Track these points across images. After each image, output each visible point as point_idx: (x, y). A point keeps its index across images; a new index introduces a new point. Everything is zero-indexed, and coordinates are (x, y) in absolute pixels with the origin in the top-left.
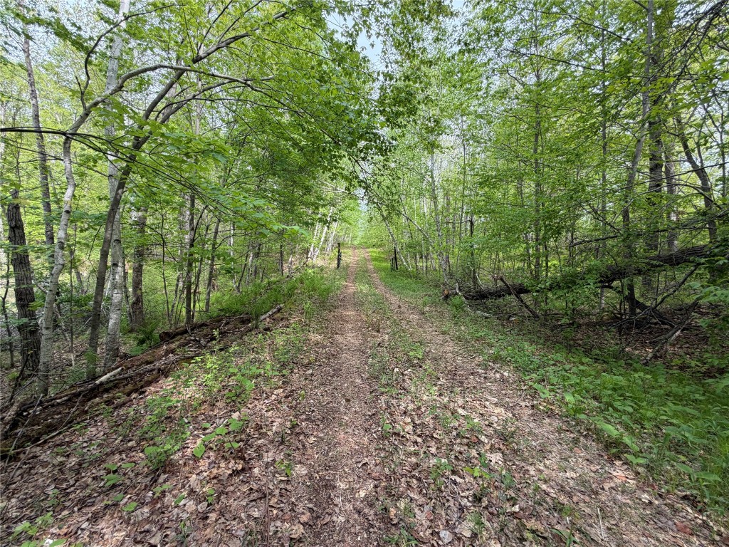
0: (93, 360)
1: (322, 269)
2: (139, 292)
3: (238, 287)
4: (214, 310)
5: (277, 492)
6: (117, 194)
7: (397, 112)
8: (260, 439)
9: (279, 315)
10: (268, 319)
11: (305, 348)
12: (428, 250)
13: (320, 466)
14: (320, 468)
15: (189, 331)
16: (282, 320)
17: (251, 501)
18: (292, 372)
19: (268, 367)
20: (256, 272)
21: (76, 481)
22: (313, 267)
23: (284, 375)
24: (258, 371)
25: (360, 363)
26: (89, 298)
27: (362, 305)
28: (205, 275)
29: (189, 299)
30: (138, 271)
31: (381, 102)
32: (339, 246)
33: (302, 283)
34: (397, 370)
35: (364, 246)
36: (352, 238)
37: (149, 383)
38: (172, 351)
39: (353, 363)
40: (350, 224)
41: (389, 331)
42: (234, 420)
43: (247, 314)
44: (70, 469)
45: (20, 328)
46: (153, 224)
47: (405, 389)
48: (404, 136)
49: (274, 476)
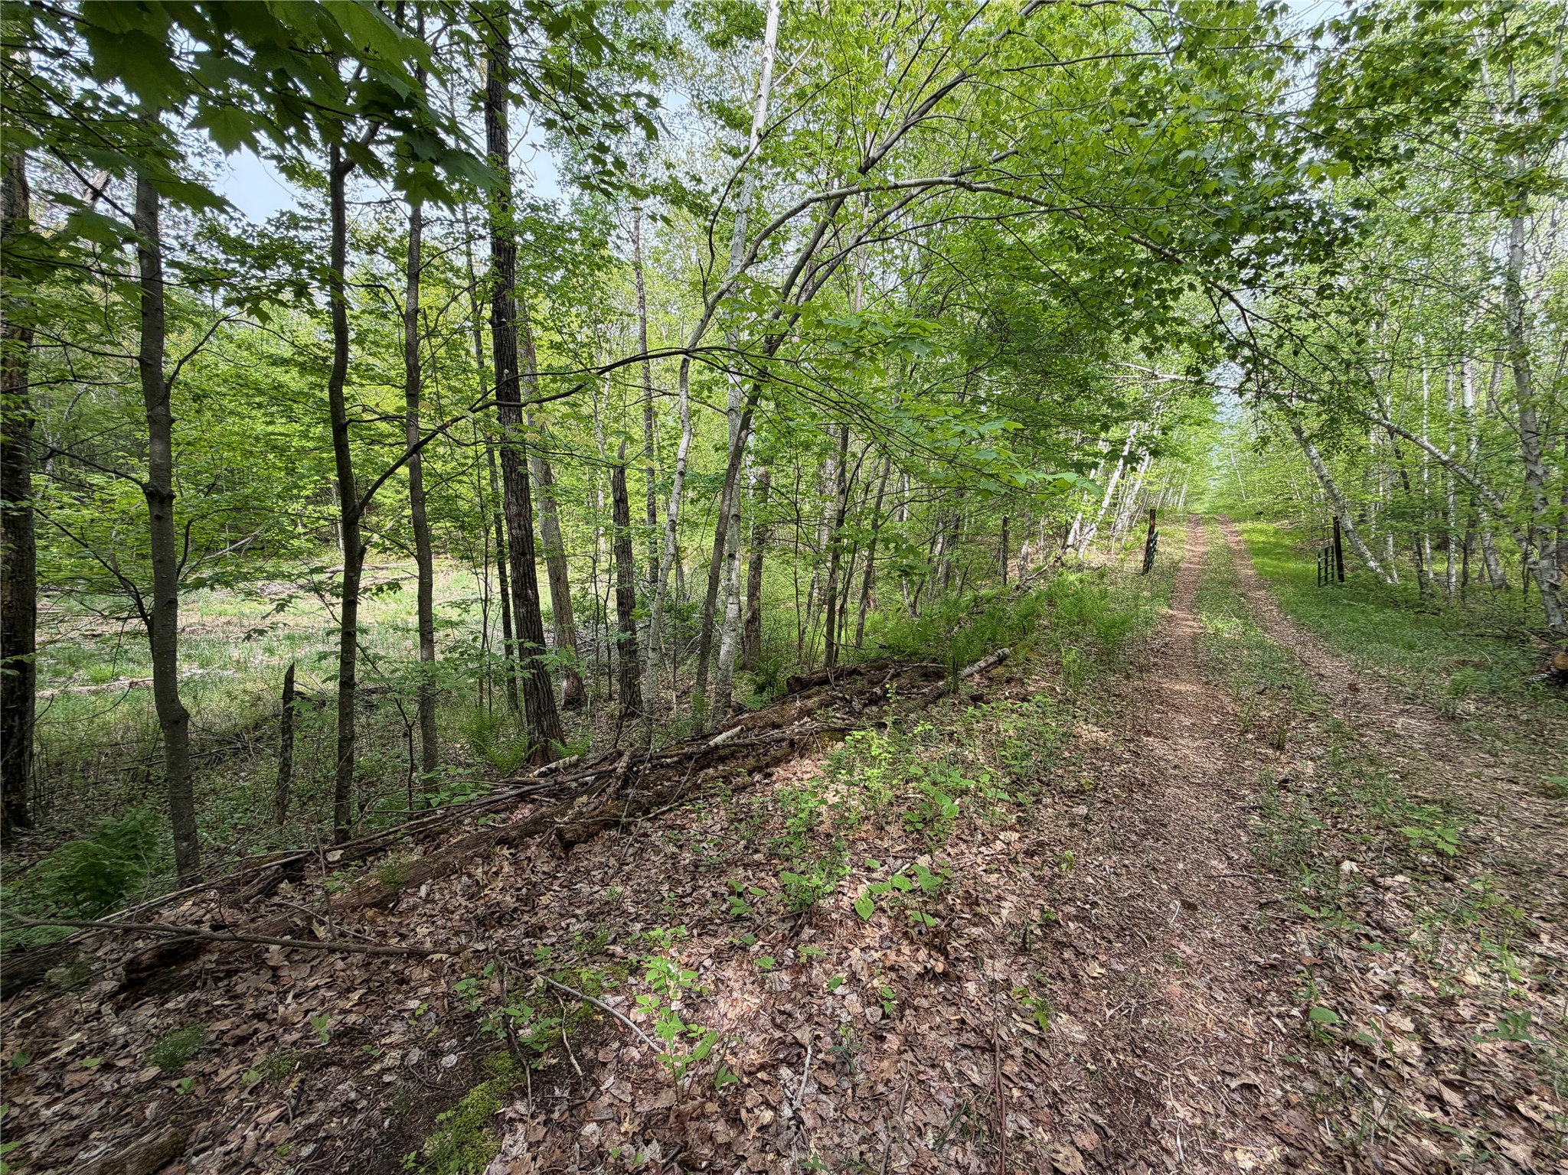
0: (700, 706)
1: (1101, 573)
2: (755, 603)
3: (913, 606)
4: (872, 643)
5: (1017, 1052)
6: (739, 438)
7: (1378, 122)
8: (975, 925)
9: (1000, 670)
10: (977, 677)
11: (1067, 754)
12: (1473, 523)
13: (1117, 1037)
14: (1120, 1044)
15: (832, 680)
16: (1009, 681)
17: (964, 1046)
18: (1039, 801)
19: (985, 779)
20: (947, 575)
21: (694, 890)
22: (1080, 568)
23: (1020, 805)
24: (964, 783)
25: (1221, 821)
26: (693, 608)
27: (1221, 672)
28: (858, 580)
29: (830, 620)
30: (756, 566)
31: (1321, 109)
32: (1153, 517)
33: (1051, 603)
34: (1347, 866)
35: (1226, 515)
36: (1189, 495)
37: (777, 761)
38: (809, 713)
39: (1202, 816)
40: (1188, 460)
41: (1320, 751)
42: (923, 869)
43: (934, 660)
44: (685, 867)
45: (620, 646)
46: (784, 486)
47: (1386, 931)
48: (1403, 187)
49: (1009, 1015)
